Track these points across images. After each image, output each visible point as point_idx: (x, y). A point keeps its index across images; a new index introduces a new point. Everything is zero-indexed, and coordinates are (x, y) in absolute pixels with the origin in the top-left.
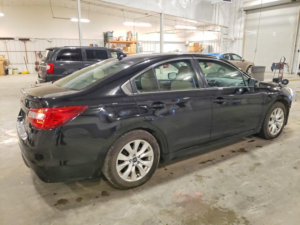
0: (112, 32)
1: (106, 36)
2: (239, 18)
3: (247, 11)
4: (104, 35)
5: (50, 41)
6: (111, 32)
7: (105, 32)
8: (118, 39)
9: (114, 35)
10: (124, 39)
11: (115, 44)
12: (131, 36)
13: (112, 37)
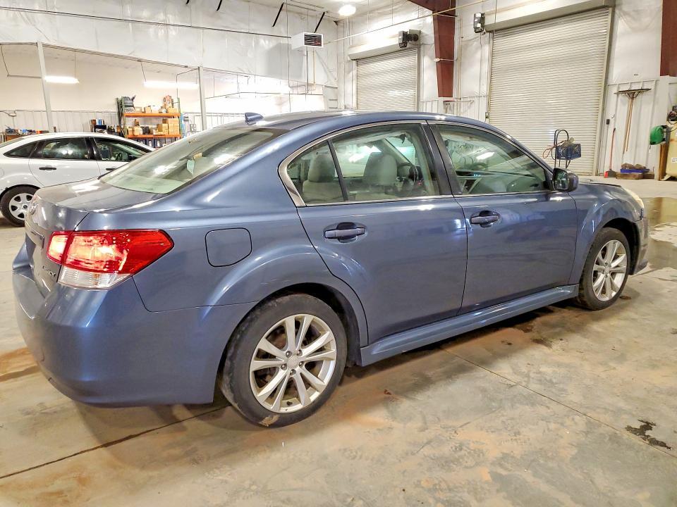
0: (133, 98)
1: (120, 105)
2: (349, 72)
3: (360, 60)
4: (118, 103)
5: (12, 114)
6: (131, 97)
7: (120, 98)
8: (143, 111)
9: (136, 103)
10: (155, 110)
11: (138, 119)
12: (171, 104)
13: (133, 106)
